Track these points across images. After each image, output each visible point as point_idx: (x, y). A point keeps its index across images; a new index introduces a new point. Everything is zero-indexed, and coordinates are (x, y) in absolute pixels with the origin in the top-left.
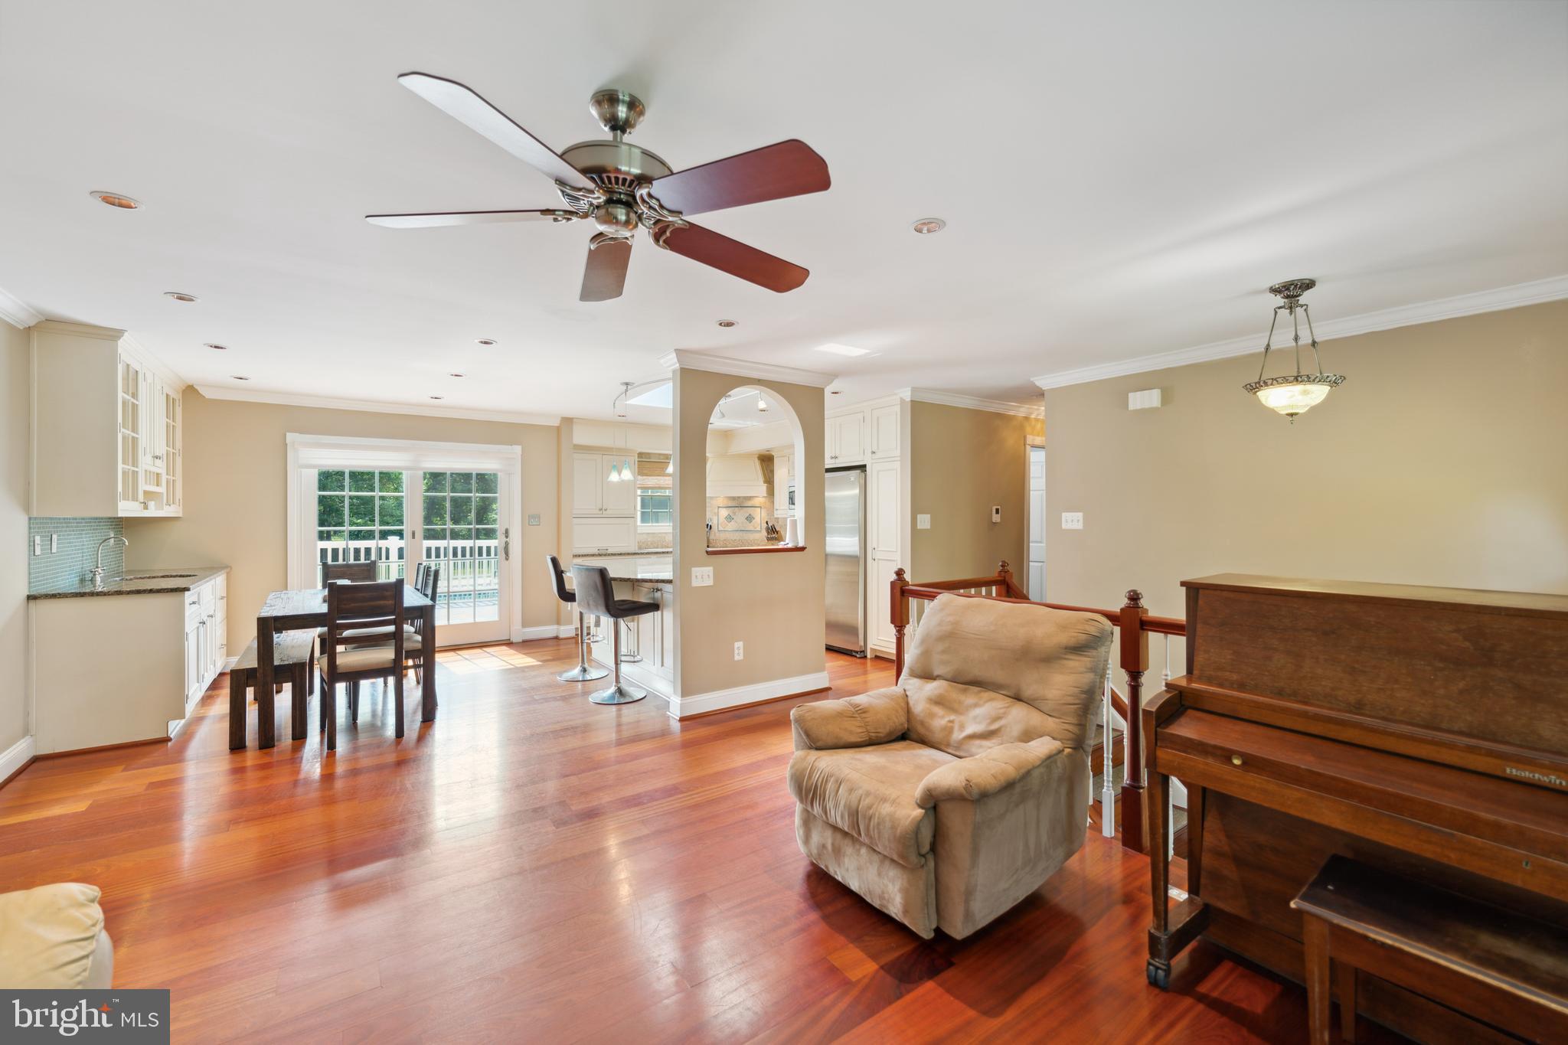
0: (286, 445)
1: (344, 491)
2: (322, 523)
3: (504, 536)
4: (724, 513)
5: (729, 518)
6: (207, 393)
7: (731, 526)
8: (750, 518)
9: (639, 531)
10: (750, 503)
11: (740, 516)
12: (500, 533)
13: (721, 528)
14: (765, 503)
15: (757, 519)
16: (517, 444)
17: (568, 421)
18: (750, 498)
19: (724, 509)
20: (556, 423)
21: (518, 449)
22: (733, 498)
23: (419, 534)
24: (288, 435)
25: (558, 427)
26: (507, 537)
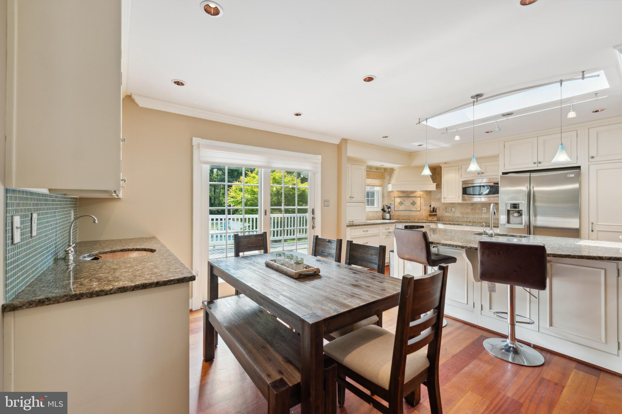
0: (192, 146)
1: (225, 182)
2: (211, 205)
3: (311, 214)
4: (398, 200)
5: (401, 203)
6: (142, 103)
7: (402, 207)
8: (414, 203)
9: (367, 210)
10: (413, 195)
11: (408, 202)
12: (310, 211)
13: (396, 209)
14: (423, 194)
15: (418, 203)
16: (320, 154)
17: (344, 141)
18: (413, 192)
19: (398, 198)
20: (337, 142)
21: (320, 157)
22: (403, 192)
23: (268, 212)
24: (194, 139)
25: (338, 145)
26: (313, 214)
